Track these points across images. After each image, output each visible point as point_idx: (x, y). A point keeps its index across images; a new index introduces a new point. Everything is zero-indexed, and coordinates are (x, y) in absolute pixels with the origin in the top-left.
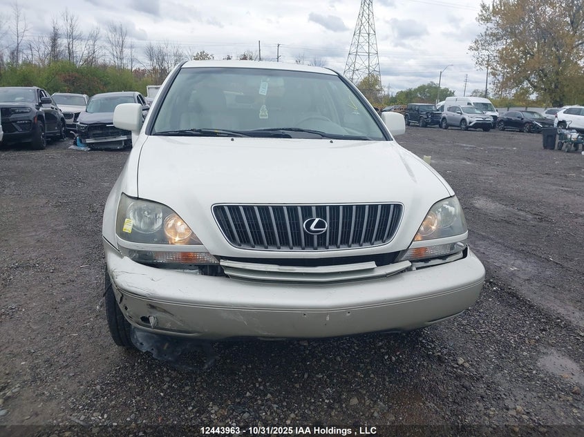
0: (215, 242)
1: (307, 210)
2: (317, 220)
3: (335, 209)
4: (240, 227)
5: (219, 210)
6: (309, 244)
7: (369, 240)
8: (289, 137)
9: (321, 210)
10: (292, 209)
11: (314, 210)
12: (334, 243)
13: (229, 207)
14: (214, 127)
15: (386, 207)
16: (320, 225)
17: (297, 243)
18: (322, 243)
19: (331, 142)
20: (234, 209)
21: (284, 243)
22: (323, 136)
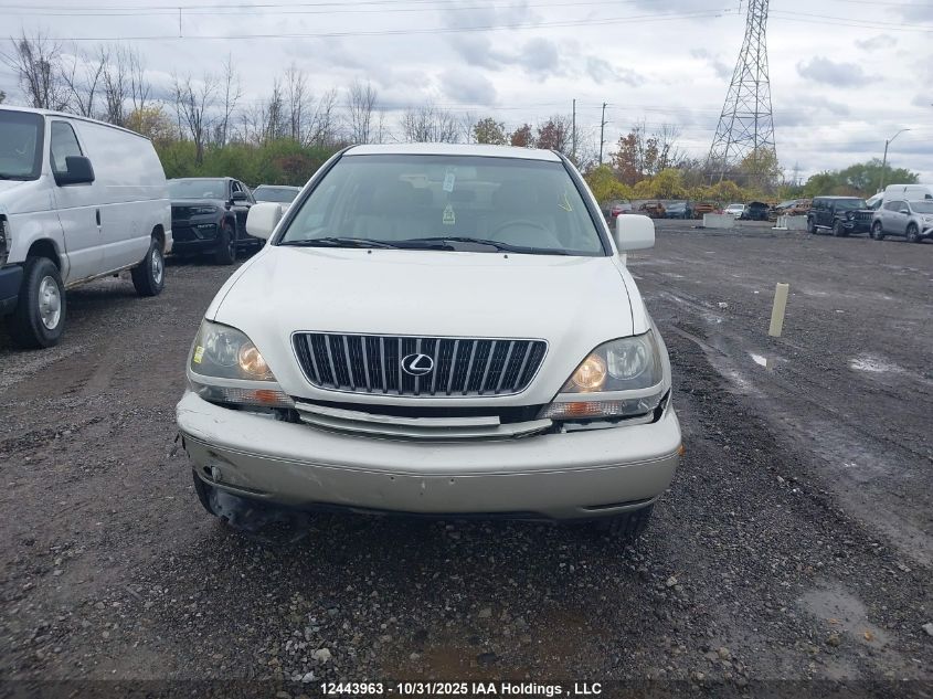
0: (292, 379)
1: (409, 343)
2: (421, 356)
3: (447, 344)
4: (322, 361)
5: (299, 339)
6: (408, 387)
7: (491, 386)
8: (451, 249)
9: (428, 344)
10: (391, 342)
11: (419, 342)
12: (441, 387)
13: (313, 336)
14: (356, 235)
15: (521, 345)
16: (424, 363)
17: (392, 386)
18: (425, 388)
19: (506, 257)
20: (318, 338)
21: (376, 384)
22: (501, 248)
